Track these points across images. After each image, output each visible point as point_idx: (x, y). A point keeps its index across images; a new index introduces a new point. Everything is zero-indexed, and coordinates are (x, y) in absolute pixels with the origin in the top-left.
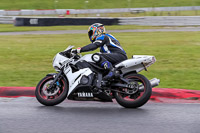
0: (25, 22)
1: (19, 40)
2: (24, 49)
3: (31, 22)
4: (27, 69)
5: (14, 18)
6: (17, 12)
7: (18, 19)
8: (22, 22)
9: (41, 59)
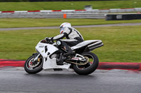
0: (113, 18)
1: (109, 30)
2: (113, 36)
3: (117, 17)
4: (116, 50)
5: (105, 14)
6: (107, 11)
7: (108, 16)
8: (111, 18)
9: (126, 43)
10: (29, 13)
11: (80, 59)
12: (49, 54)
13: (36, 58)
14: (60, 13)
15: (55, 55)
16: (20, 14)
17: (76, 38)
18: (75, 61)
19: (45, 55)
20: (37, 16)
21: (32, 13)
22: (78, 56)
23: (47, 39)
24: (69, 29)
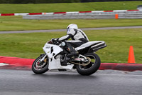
10: (80, 14)
11: (83, 60)
12: (54, 54)
13: (43, 59)
14: (111, 14)
15: (60, 56)
16: (71, 15)
17: (80, 39)
18: (78, 62)
19: (50, 56)
20: (88, 17)
21: (83, 14)
22: (81, 57)
23: (53, 40)
24: (75, 30)
